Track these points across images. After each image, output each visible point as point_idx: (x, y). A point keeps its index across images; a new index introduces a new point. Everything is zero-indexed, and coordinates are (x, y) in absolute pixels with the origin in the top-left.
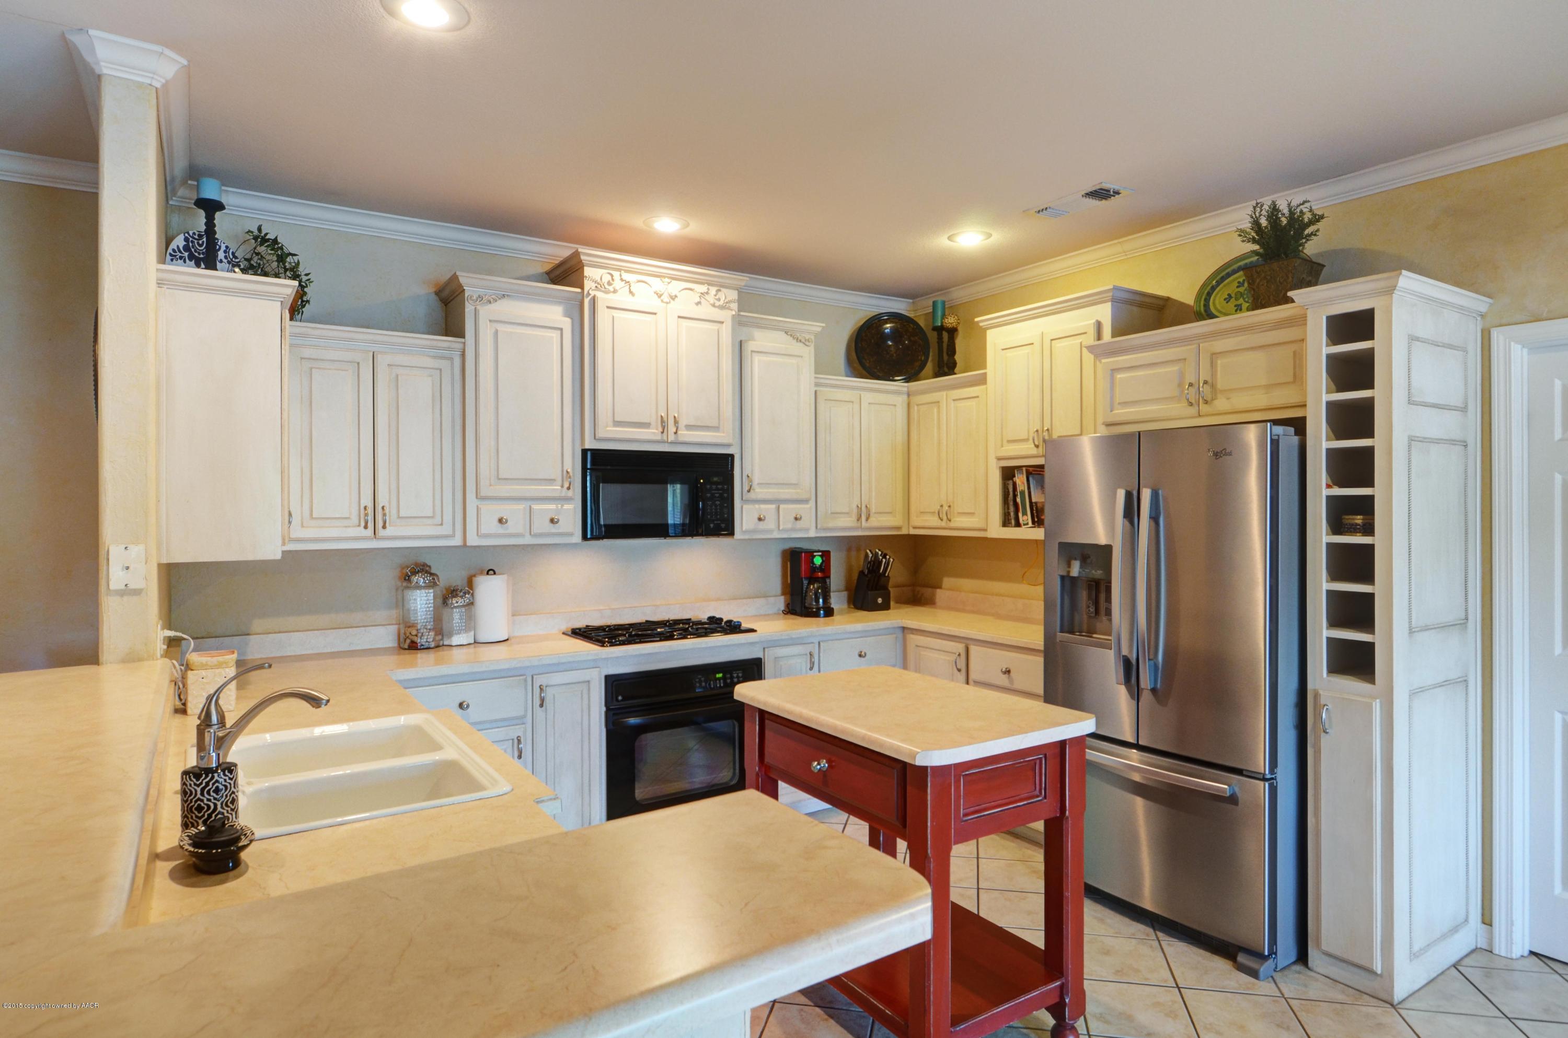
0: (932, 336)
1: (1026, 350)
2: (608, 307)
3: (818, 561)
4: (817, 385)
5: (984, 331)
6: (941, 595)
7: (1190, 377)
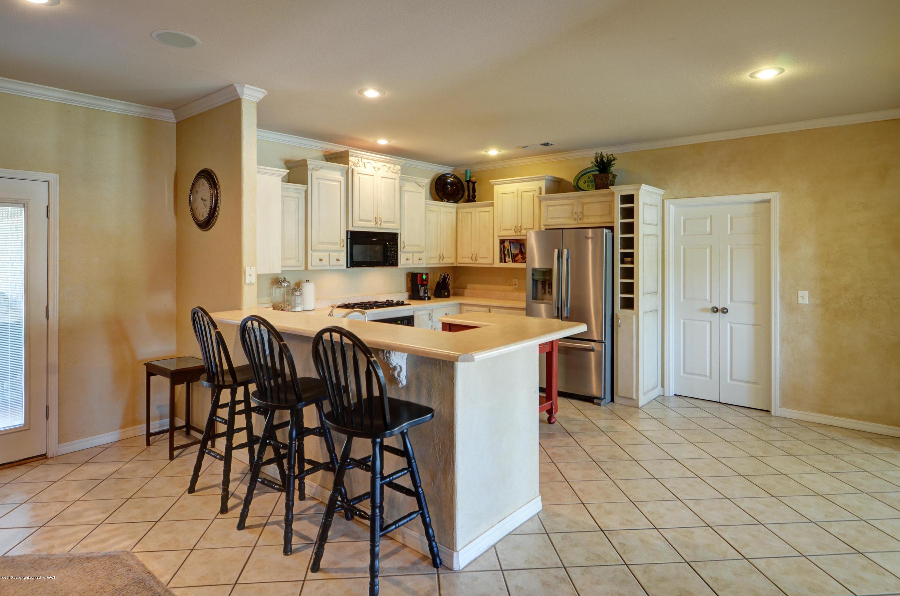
0: (465, 184)
1: (511, 195)
2: (358, 173)
3: (424, 277)
4: (426, 204)
5: (492, 186)
6: (466, 292)
7: (575, 210)
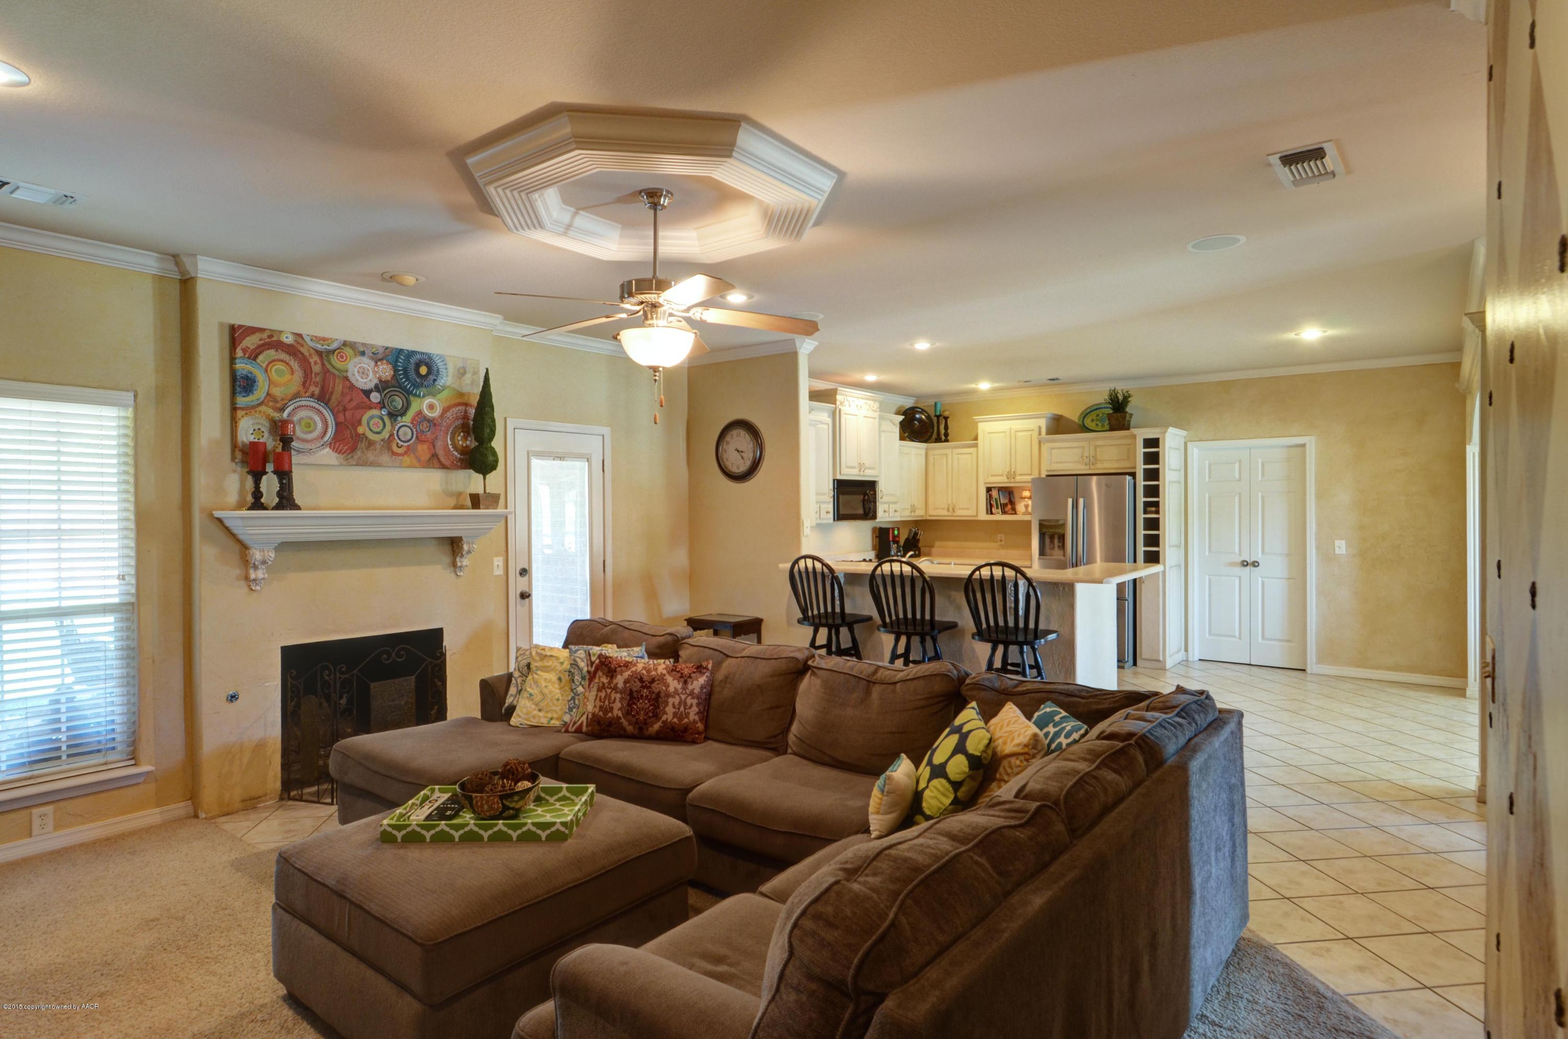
0: (935, 420)
1: (1002, 435)
2: (843, 413)
3: (896, 531)
4: (897, 445)
5: (975, 424)
7: (1086, 454)
